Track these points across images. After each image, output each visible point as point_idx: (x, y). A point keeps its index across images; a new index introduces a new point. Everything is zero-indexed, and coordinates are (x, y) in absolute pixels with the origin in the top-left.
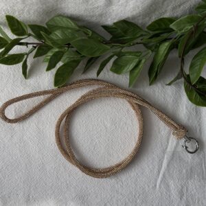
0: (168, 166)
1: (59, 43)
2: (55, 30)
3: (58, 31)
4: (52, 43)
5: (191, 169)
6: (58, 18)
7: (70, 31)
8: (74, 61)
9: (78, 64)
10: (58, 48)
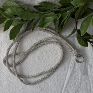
0: (68, 81)
1: (10, 15)
2: (7, 9)
3: (9, 9)
4: (5, 16)
5: (80, 83)
6: (8, 2)
7: (15, 8)
8: (19, 25)
9: (22, 27)
10: (9, 18)
